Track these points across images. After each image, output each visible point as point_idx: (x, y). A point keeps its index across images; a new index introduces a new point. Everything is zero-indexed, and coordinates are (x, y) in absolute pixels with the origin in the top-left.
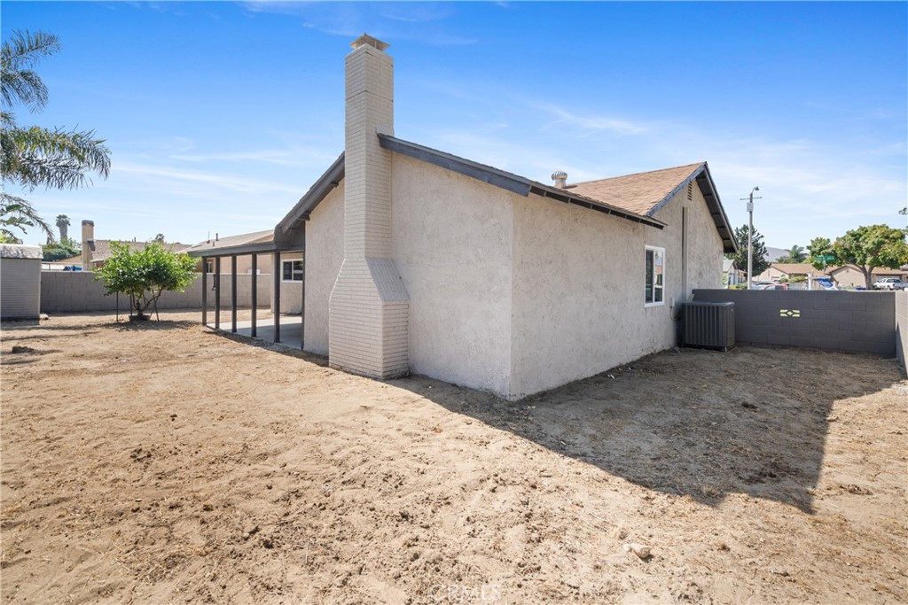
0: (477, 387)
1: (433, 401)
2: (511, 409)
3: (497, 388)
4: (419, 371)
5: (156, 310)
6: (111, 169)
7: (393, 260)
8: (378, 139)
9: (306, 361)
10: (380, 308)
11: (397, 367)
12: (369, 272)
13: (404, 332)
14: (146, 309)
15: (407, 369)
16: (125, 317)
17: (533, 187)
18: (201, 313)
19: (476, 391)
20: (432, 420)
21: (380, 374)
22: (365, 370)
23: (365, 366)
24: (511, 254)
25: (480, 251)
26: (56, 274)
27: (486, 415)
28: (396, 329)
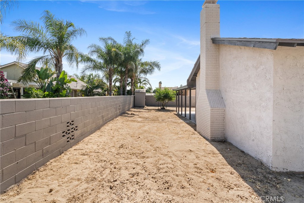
0: (254, 156)
1: (223, 156)
2: (267, 175)
3: (264, 160)
4: (229, 140)
5: (167, 106)
6: (161, 69)
7: (220, 91)
8: (212, 41)
9: (192, 128)
10: (209, 110)
11: (218, 137)
12: (206, 95)
13: (222, 122)
14: (165, 106)
15: (224, 138)
16: (160, 108)
17: (280, 43)
18: (176, 108)
19: (253, 158)
20: (215, 165)
21: (209, 138)
22: (205, 135)
23: (205, 134)
24: (272, 85)
25: (255, 84)
26: (149, 96)
27: (246, 173)
28: (218, 120)
